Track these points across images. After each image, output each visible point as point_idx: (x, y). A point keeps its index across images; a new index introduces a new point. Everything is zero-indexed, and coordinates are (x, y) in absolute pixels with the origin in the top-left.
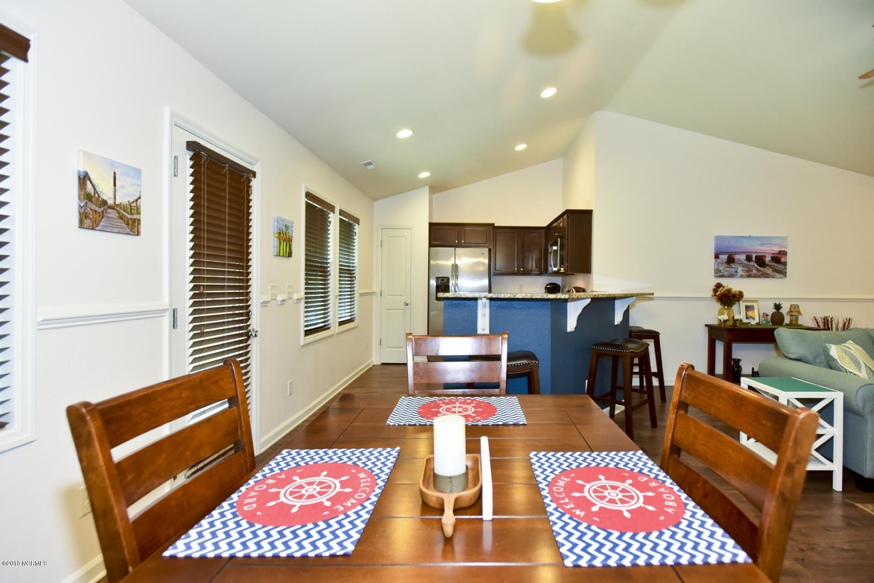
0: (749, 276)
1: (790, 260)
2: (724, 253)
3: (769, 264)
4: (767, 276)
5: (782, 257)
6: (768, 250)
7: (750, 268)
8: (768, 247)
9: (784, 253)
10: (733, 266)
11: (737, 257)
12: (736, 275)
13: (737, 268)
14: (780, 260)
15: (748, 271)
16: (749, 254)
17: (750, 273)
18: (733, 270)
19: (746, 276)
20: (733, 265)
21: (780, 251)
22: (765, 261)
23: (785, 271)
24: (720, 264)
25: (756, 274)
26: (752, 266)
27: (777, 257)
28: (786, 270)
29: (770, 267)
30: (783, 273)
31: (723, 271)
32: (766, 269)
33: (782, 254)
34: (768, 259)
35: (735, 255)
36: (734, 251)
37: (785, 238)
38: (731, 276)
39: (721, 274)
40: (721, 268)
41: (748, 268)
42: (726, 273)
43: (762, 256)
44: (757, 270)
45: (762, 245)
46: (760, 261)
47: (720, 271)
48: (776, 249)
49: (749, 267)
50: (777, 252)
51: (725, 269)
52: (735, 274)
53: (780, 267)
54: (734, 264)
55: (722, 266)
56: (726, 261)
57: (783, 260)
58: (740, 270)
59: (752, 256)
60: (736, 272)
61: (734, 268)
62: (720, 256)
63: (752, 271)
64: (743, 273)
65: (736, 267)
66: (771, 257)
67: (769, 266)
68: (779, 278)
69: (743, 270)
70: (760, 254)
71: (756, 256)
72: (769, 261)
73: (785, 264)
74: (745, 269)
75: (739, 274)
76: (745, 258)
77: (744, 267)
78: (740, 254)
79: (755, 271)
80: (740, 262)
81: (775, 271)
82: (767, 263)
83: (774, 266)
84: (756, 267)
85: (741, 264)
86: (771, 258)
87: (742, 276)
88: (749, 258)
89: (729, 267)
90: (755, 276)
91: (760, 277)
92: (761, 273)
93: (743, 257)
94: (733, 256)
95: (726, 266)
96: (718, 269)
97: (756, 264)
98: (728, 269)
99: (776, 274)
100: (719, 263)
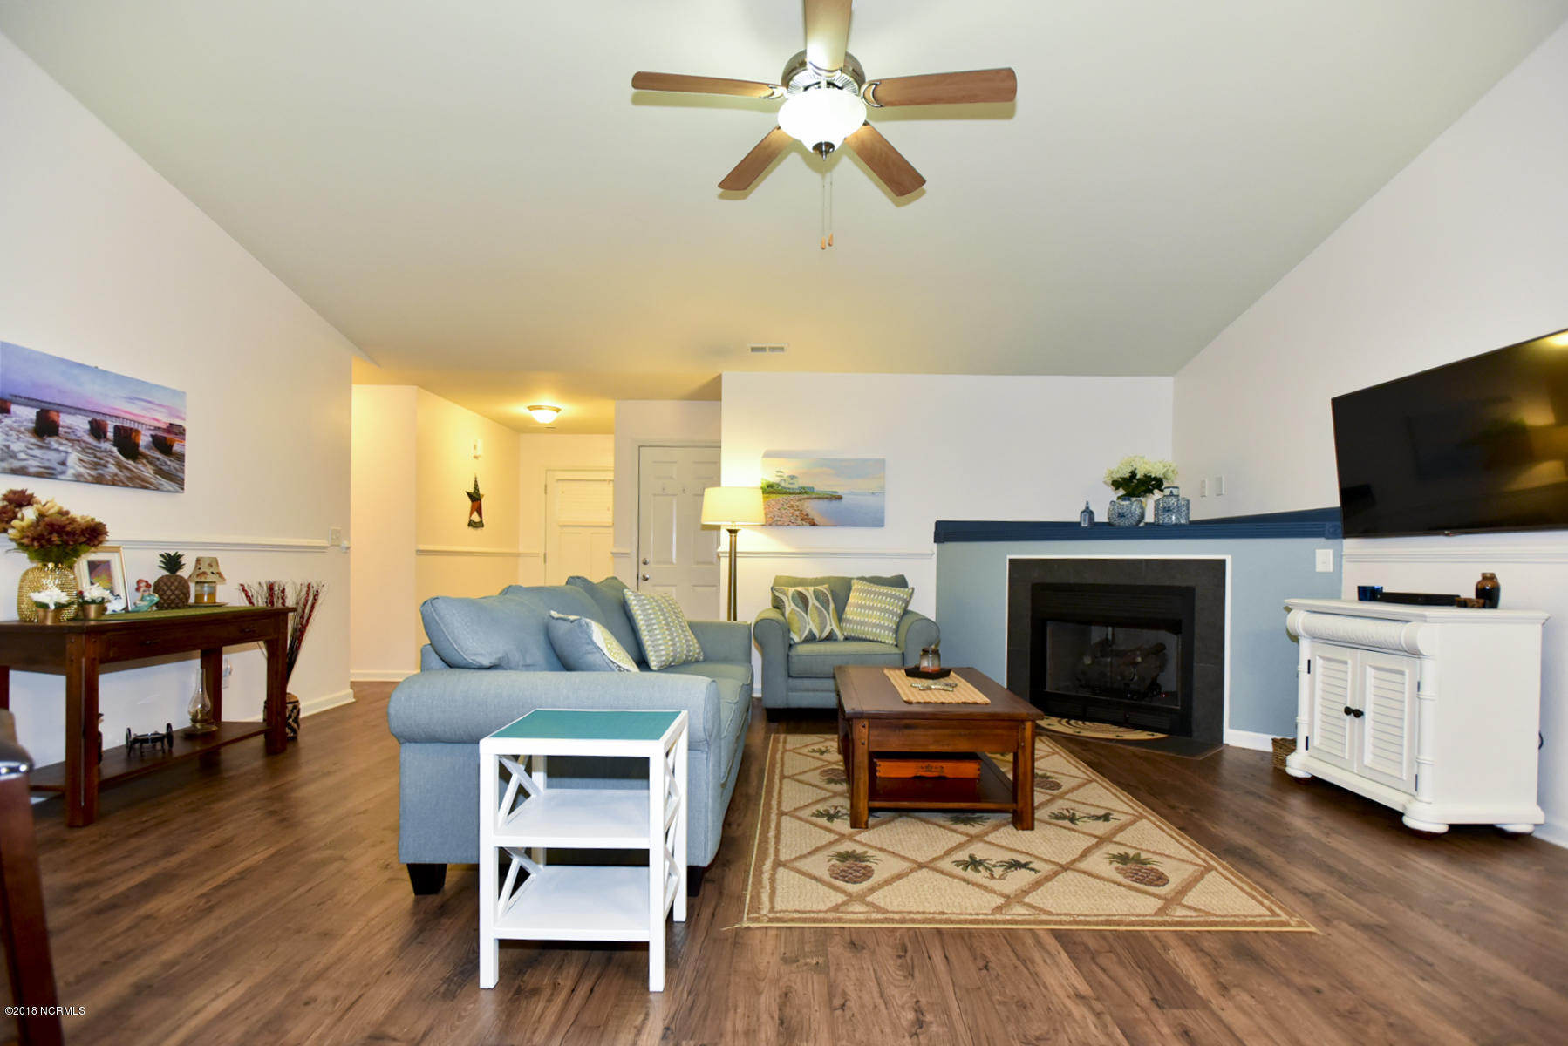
0: (99, 480)
1: (192, 447)
2: (28, 402)
3: (147, 452)
4: (142, 484)
5: (174, 441)
6: (147, 418)
7: (100, 459)
8: (145, 409)
9: (177, 431)
10: (55, 446)
11: (65, 420)
12: (63, 473)
13: (66, 452)
14: (171, 446)
15: (96, 466)
16: (98, 418)
17: (101, 472)
18: (52, 457)
19: (90, 478)
20: (53, 442)
21: (171, 425)
22: (137, 445)
23: (181, 475)
24: (14, 433)
25: (116, 475)
26: (106, 451)
27: (165, 438)
28: (183, 472)
29: (150, 463)
30: (176, 479)
31: (22, 456)
32: (140, 466)
33: (176, 434)
34: (144, 440)
35: (58, 412)
36: (58, 401)
37: (180, 395)
38: (47, 473)
39: (16, 464)
40: (16, 447)
41: (96, 457)
42: (33, 465)
43: (131, 429)
44: (119, 465)
45: (132, 399)
46: (126, 441)
47: (13, 456)
48: (164, 419)
49: (98, 454)
50: (164, 426)
51: (31, 452)
52: (60, 468)
53: (171, 464)
54: (55, 438)
55: (19, 439)
56: (33, 425)
57: (176, 447)
58: (73, 457)
59: (106, 424)
60: (63, 463)
61: (56, 450)
62: (14, 408)
63: (105, 466)
64: (82, 470)
65: (62, 448)
66: (152, 436)
67: (146, 457)
68: (168, 491)
69: (81, 460)
70: (127, 424)
71: (117, 428)
72: (147, 447)
73: (180, 458)
74: (86, 458)
75: (70, 472)
76: (88, 427)
77: (83, 451)
78: (74, 414)
79: (112, 469)
80: (74, 437)
81: (160, 472)
82: (142, 449)
83: (158, 459)
84: (117, 458)
85: (76, 441)
86: (150, 439)
87: (78, 478)
88: (97, 430)
89: (41, 447)
90: (114, 483)
91: (127, 486)
92: (127, 474)
93: (81, 424)
94: (53, 415)
95: (33, 440)
96: (8, 447)
97: (115, 449)
98: (37, 452)
99: (163, 481)
100: (11, 429)
